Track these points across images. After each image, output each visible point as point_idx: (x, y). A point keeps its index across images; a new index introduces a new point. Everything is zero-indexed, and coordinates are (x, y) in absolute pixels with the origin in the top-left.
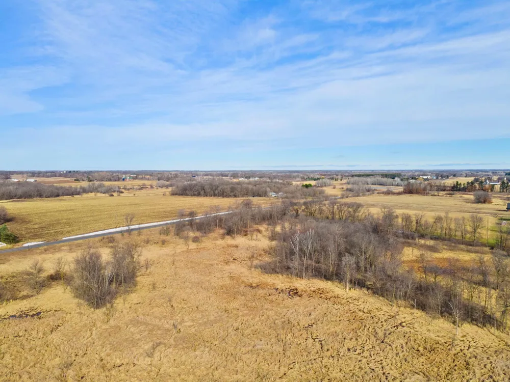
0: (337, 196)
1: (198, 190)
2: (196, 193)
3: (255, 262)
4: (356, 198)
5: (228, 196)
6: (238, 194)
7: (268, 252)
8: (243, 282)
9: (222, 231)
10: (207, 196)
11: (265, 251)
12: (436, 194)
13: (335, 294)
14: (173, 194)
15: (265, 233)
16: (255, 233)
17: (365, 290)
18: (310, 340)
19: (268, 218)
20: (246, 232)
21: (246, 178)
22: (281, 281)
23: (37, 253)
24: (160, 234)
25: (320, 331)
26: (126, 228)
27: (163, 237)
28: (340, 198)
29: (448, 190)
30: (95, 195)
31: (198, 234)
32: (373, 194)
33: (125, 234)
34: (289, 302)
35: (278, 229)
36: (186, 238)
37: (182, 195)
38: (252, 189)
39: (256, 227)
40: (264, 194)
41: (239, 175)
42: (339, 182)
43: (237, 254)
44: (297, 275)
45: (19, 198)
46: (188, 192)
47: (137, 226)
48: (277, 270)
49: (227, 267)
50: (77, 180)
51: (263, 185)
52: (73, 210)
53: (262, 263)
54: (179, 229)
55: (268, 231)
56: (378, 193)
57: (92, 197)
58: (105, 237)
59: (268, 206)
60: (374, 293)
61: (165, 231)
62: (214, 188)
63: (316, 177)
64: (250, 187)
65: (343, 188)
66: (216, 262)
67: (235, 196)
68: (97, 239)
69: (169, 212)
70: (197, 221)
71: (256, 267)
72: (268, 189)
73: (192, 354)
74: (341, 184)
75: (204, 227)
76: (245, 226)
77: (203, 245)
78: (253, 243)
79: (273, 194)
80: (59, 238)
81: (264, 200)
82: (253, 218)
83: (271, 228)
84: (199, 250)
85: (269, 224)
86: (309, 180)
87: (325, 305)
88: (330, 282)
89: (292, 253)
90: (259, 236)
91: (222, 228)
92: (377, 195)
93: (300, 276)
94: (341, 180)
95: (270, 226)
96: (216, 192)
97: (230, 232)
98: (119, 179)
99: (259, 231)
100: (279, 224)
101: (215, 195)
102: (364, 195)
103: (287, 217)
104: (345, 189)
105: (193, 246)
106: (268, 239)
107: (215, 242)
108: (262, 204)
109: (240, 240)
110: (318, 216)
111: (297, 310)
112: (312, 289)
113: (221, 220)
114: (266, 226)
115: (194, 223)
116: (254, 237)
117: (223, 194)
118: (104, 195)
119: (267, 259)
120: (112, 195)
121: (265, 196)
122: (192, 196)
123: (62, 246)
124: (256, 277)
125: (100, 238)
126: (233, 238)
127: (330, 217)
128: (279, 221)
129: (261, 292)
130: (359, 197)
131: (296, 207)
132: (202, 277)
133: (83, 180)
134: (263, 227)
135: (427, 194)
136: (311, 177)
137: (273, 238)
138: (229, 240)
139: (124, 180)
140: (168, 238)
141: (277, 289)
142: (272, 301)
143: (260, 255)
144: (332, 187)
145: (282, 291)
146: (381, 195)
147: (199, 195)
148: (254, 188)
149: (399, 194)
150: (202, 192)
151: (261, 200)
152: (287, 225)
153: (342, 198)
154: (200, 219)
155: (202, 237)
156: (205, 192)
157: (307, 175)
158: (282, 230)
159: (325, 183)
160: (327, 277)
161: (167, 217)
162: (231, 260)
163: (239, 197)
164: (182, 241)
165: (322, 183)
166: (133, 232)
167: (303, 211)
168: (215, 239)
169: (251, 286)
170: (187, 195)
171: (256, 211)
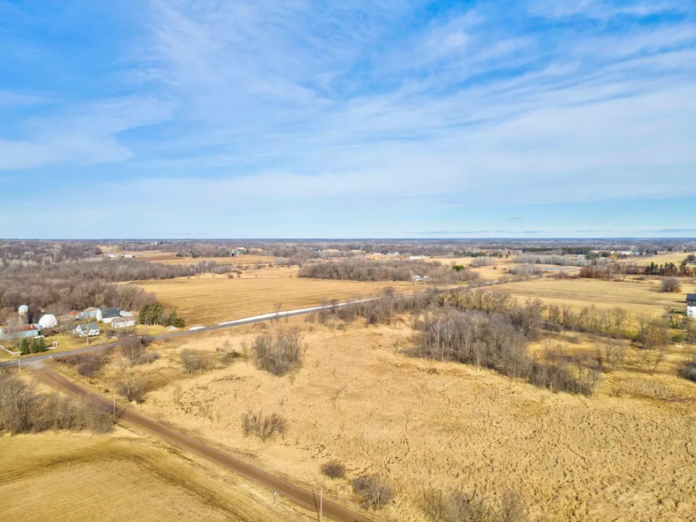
0: (493, 280)
1: (330, 272)
2: (328, 275)
3: (399, 348)
4: (517, 283)
5: (365, 280)
6: (376, 277)
7: (410, 340)
8: (389, 363)
9: (364, 320)
10: (340, 279)
11: (409, 340)
12: (622, 278)
13: (467, 373)
14: (301, 276)
15: (408, 323)
16: (398, 322)
17: (493, 371)
18: (442, 399)
19: (412, 306)
20: (389, 321)
21: (382, 252)
22: (422, 363)
23: (206, 336)
24: (306, 321)
25: (450, 394)
26: (275, 314)
27: (309, 324)
28: (496, 284)
29: (640, 273)
30: (213, 276)
31: (341, 322)
32: (541, 277)
33: (274, 321)
34: (427, 377)
35: (422, 318)
36: (331, 326)
37: (311, 277)
38: (393, 272)
39: (398, 316)
40: (406, 278)
41: (374, 248)
42: (504, 259)
43: (382, 341)
44: (436, 359)
45: (135, 280)
46: (318, 275)
47: (285, 313)
48: (420, 355)
49: (374, 352)
50: (180, 256)
51: (405, 267)
52: (207, 295)
53: (406, 349)
54: (323, 316)
55: (411, 320)
56: (547, 277)
57: (208, 279)
58: (257, 323)
59: (411, 293)
60: (500, 373)
61: (310, 319)
62: (349, 270)
63: (476, 251)
64: (390, 269)
65: (505, 269)
66: (364, 347)
67: (373, 280)
68: (250, 325)
69: (305, 298)
70: (340, 308)
71: (400, 352)
72: (411, 272)
73: (359, 402)
74: (507, 263)
75: (346, 315)
76: (388, 314)
77: (348, 333)
78: (396, 332)
79: (417, 278)
80: (215, 323)
81: (407, 285)
82: (396, 306)
83: (414, 317)
84: (345, 337)
85: (413, 314)
86: (465, 256)
87: (457, 380)
88: (464, 365)
89: (433, 340)
90: (403, 325)
91: (364, 317)
92: (546, 279)
93: (438, 359)
94: (507, 256)
95: (413, 316)
96: (351, 275)
97: (373, 321)
98: (227, 255)
99: (402, 321)
100: (423, 313)
101: (350, 278)
102: (527, 280)
103: (432, 305)
104: (507, 271)
105: (339, 333)
106: (410, 328)
107: (359, 331)
108: (404, 290)
109: (383, 329)
110: (465, 305)
111: (435, 382)
112: (448, 369)
113: (363, 309)
114: (409, 316)
115: (336, 310)
116: (398, 326)
117: (359, 278)
118: (221, 276)
119: (410, 346)
120: (231, 277)
121: (407, 280)
122: (322, 278)
123: (223, 331)
124: (401, 359)
125: (253, 324)
126: (376, 327)
127: (478, 307)
128: (423, 311)
129: (405, 370)
130: (520, 283)
131: (441, 295)
132: (354, 359)
133: (186, 256)
134: (406, 317)
135: (608, 278)
136: (467, 252)
137: (415, 327)
138: (372, 329)
139: (233, 255)
140: (313, 325)
141: (419, 369)
142: (414, 376)
143: (404, 343)
144: (492, 267)
145: (423, 370)
146: (551, 279)
147: (331, 277)
148: (395, 270)
149: (574, 278)
150: (335, 275)
151: (403, 285)
152: (430, 314)
153: (500, 283)
154: (343, 306)
155: (347, 325)
156: (338, 275)
157: (463, 249)
158: (426, 319)
159: (484, 261)
160: (463, 361)
161: (305, 304)
162: (377, 346)
163: (377, 281)
164: (326, 328)
165: (481, 261)
166: (281, 319)
167: (449, 300)
168: (359, 327)
169: (397, 366)
170: (317, 278)
171: (398, 299)
